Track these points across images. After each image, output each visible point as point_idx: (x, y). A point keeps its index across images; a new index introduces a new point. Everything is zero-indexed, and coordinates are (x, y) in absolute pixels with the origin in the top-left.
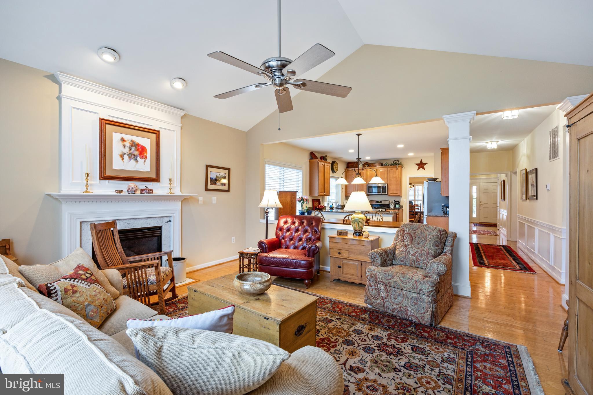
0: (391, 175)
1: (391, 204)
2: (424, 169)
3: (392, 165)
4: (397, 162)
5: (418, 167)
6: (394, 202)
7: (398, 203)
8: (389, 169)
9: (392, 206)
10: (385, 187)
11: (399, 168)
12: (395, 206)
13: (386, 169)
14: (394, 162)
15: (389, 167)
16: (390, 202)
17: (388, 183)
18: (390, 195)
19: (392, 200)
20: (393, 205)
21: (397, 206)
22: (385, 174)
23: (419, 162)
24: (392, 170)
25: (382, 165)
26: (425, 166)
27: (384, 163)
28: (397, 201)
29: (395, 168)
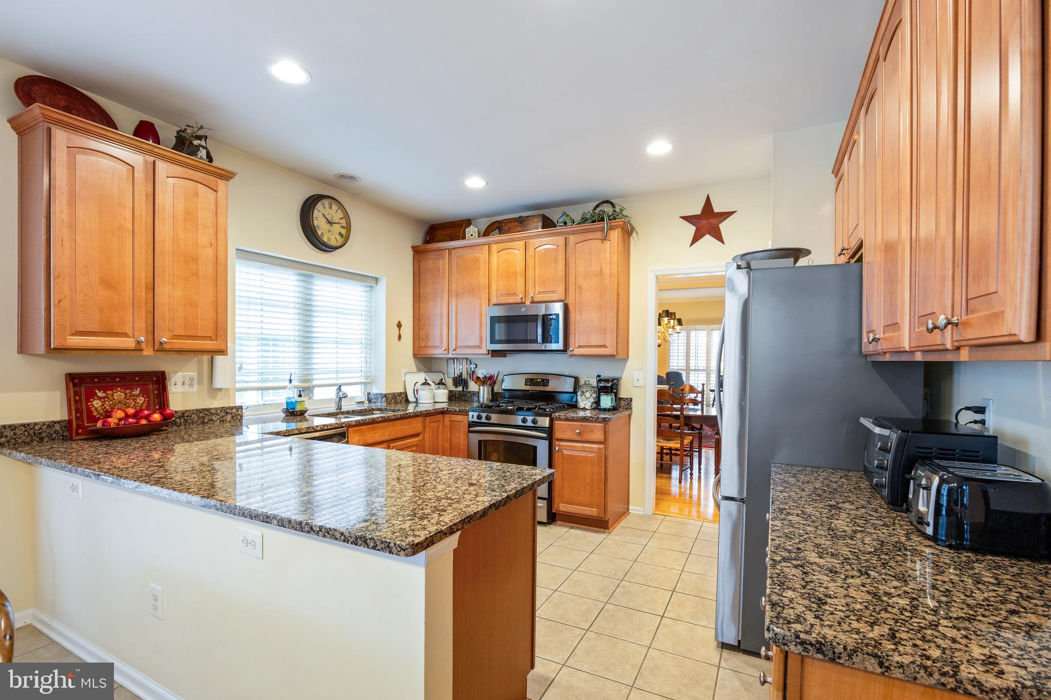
0: (580, 265)
1: (583, 393)
2: (719, 238)
3: (584, 220)
4: (608, 209)
5: (692, 229)
6: (594, 382)
7: (609, 386)
8: (572, 239)
9: (585, 401)
10: (557, 315)
11: (615, 235)
12: (597, 402)
13: (560, 240)
14: (595, 209)
15: (574, 233)
16: (582, 382)
17: (570, 301)
18: (578, 351)
19: (589, 374)
20: (588, 395)
21: (607, 401)
22: (556, 260)
23: (697, 210)
24: (586, 245)
25: (548, 223)
26: (724, 227)
27: (554, 215)
28: (607, 381)
29: (599, 235)
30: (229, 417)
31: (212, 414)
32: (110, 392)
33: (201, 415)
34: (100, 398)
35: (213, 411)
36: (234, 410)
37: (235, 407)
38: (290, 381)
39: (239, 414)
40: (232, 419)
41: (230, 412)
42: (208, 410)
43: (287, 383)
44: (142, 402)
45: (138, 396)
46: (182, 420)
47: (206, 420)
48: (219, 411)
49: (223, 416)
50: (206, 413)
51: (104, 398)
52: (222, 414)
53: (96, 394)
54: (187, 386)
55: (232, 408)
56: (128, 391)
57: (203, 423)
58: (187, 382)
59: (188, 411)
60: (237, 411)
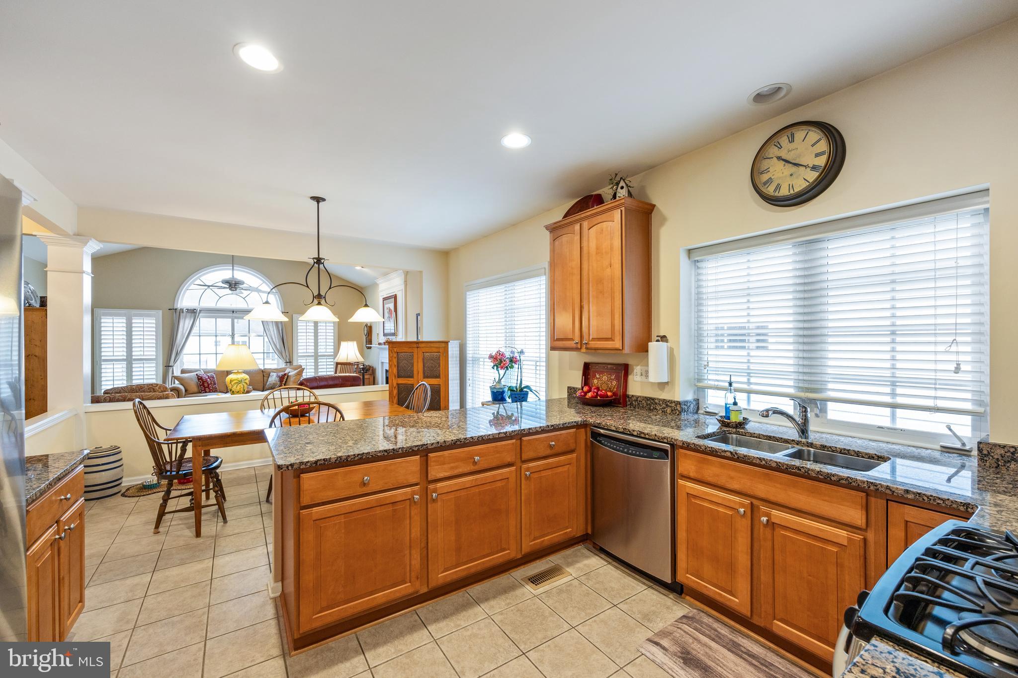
30: (669, 410)
31: (656, 404)
32: (601, 375)
33: (649, 402)
34: (597, 378)
35: (657, 401)
36: (673, 405)
37: (674, 402)
38: (730, 384)
39: (677, 409)
40: (672, 412)
41: (670, 405)
42: (653, 399)
43: (727, 384)
44: (614, 384)
45: (613, 380)
46: (636, 403)
47: (652, 408)
48: (661, 402)
49: (664, 408)
50: (652, 401)
51: (599, 378)
52: (664, 406)
53: (596, 375)
54: (643, 377)
55: (671, 402)
56: (609, 376)
57: (650, 409)
58: (643, 374)
59: (640, 397)
60: (676, 405)
